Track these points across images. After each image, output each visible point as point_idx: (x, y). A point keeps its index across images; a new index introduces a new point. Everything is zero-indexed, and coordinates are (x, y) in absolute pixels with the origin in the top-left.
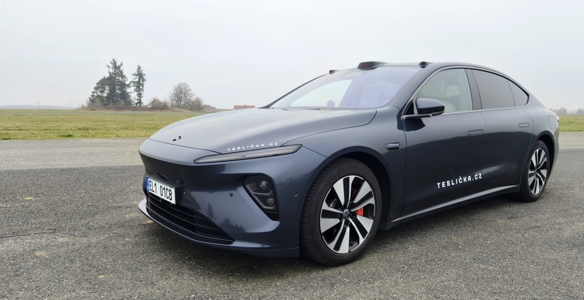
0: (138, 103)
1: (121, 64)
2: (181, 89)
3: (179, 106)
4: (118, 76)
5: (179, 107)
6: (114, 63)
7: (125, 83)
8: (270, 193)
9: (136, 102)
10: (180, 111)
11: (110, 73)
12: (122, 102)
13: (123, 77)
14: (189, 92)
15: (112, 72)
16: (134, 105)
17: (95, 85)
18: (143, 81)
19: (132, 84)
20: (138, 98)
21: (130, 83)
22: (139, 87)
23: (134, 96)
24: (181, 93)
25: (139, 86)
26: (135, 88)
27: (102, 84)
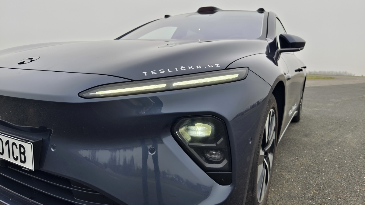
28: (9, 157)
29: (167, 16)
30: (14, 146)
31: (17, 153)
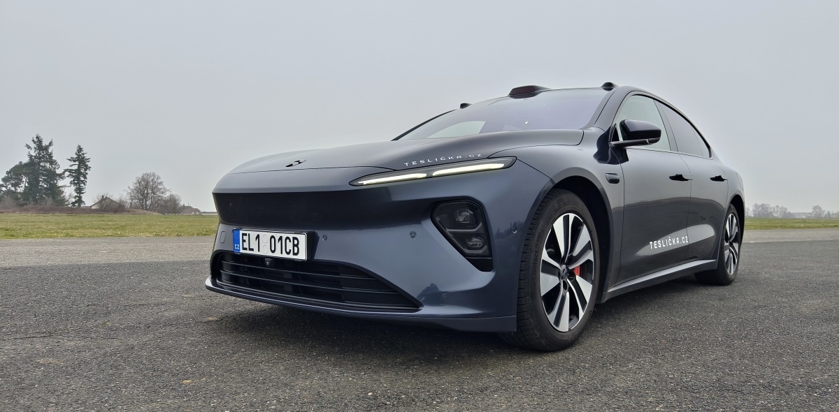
0: (76, 202)
1: (51, 144)
2: (148, 182)
3: (143, 207)
4: (44, 161)
5: (143, 209)
6: (38, 141)
7: (55, 172)
8: (478, 227)
9: (74, 200)
10: (145, 214)
11: (31, 156)
12: (50, 201)
13: (52, 162)
14: (160, 187)
15: (34, 154)
16: (70, 206)
17: (4, 175)
18: (86, 170)
19: (67, 173)
20: (76, 194)
21: (64, 173)
22: (78, 179)
23: (69, 192)
24: (146, 187)
25: (79, 177)
26: (72, 179)
27: (15, 174)
28: (282, 253)
29: (463, 106)
30: (288, 241)
31: (290, 246)
